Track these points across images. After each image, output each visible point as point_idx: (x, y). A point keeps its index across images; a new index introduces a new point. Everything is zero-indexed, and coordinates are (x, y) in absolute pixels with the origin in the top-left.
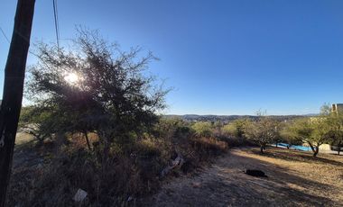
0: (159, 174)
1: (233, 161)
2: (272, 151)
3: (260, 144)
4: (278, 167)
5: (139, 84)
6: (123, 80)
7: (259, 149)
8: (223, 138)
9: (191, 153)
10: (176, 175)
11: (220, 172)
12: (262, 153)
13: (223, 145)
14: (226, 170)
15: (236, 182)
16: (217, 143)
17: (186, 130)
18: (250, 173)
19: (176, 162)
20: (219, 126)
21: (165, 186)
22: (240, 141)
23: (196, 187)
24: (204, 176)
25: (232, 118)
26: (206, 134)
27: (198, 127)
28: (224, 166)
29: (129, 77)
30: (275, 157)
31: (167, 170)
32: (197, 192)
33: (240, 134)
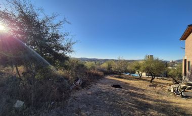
0: (69, 89)
1: (106, 81)
2: (123, 76)
3: (118, 73)
4: (126, 83)
5: (57, 37)
6: (46, 33)
7: (118, 76)
8: (101, 70)
9: (86, 78)
10: (78, 89)
11: (101, 87)
12: (119, 77)
13: (101, 73)
14: (103, 86)
15: (108, 91)
16: (98, 73)
17: (83, 66)
18: (114, 86)
19: (78, 82)
20: (99, 64)
21: (72, 95)
22: (109, 72)
23: (89, 94)
24: (92, 89)
25: (105, 61)
26: (93, 68)
27: (88, 65)
28: (102, 84)
29: (50, 31)
30: (125, 79)
31: (73, 87)
32: (90, 96)
33: (109, 68)
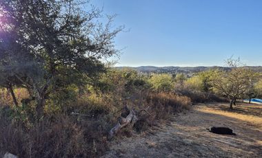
0: (107, 134)
1: (196, 118)
2: (243, 107)
3: (230, 100)
4: (249, 124)
7: (228, 105)
8: (185, 93)
9: (147, 109)
10: (127, 134)
11: (180, 130)
12: (231, 110)
13: (185, 100)
14: (187, 128)
15: (198, 140)
16: (178, 98)
17: (140, 83)
19: (128, 119)
20: (182, 79)
21: (114, 147)
22: (206, 96)
23: (151, 147)
24: (161, 135)
25: (197, 71)
26: (165, 87)
27: (155, 81)
28: (186, 124)
30: (247, 113)
31: (116, 129)
32: (152, 152)
33: (206, 87)
